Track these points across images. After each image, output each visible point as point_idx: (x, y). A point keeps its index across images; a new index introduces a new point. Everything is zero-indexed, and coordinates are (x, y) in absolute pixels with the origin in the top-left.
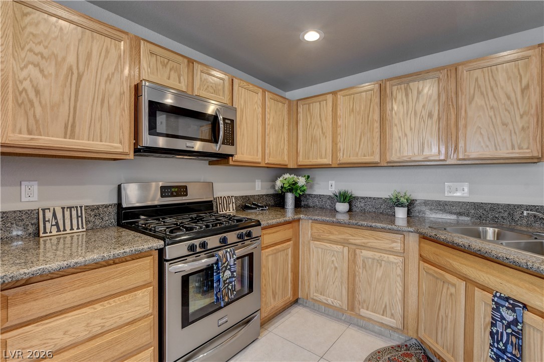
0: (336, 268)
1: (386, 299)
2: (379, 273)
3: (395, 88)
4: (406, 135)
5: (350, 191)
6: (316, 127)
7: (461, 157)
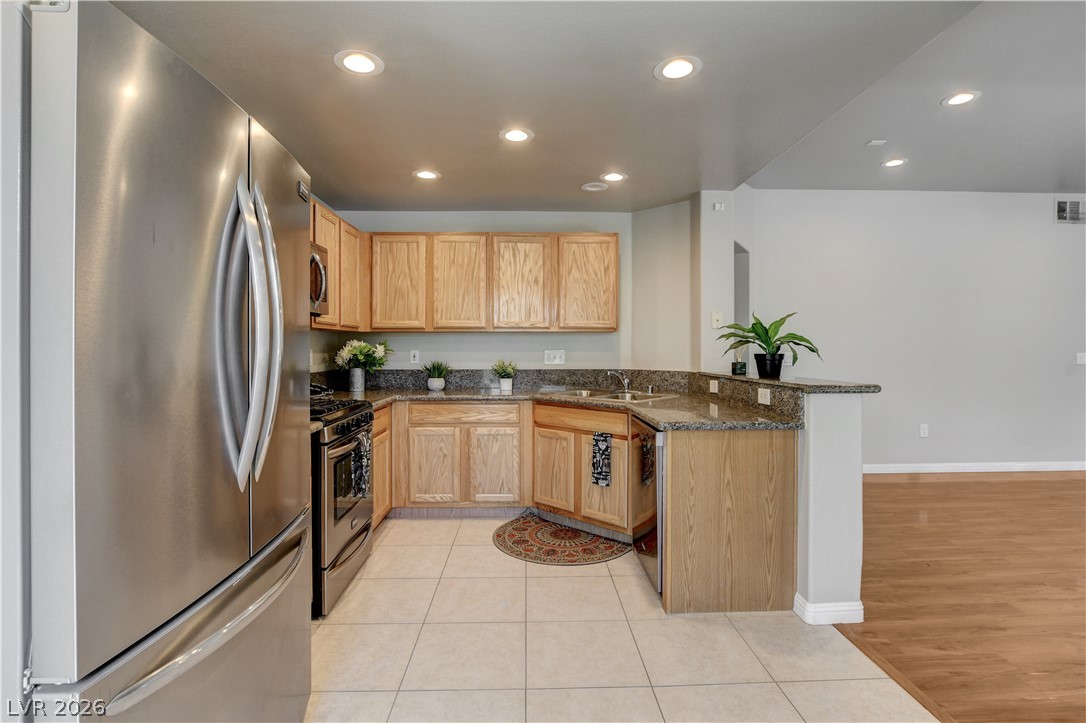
0: (445, 456)
1: (503, 475)
2: (496, 449)
3: (502, 245)
4: (513, 299)
5: (444, 364)
6: (402, 277)
7: (562, 325)
